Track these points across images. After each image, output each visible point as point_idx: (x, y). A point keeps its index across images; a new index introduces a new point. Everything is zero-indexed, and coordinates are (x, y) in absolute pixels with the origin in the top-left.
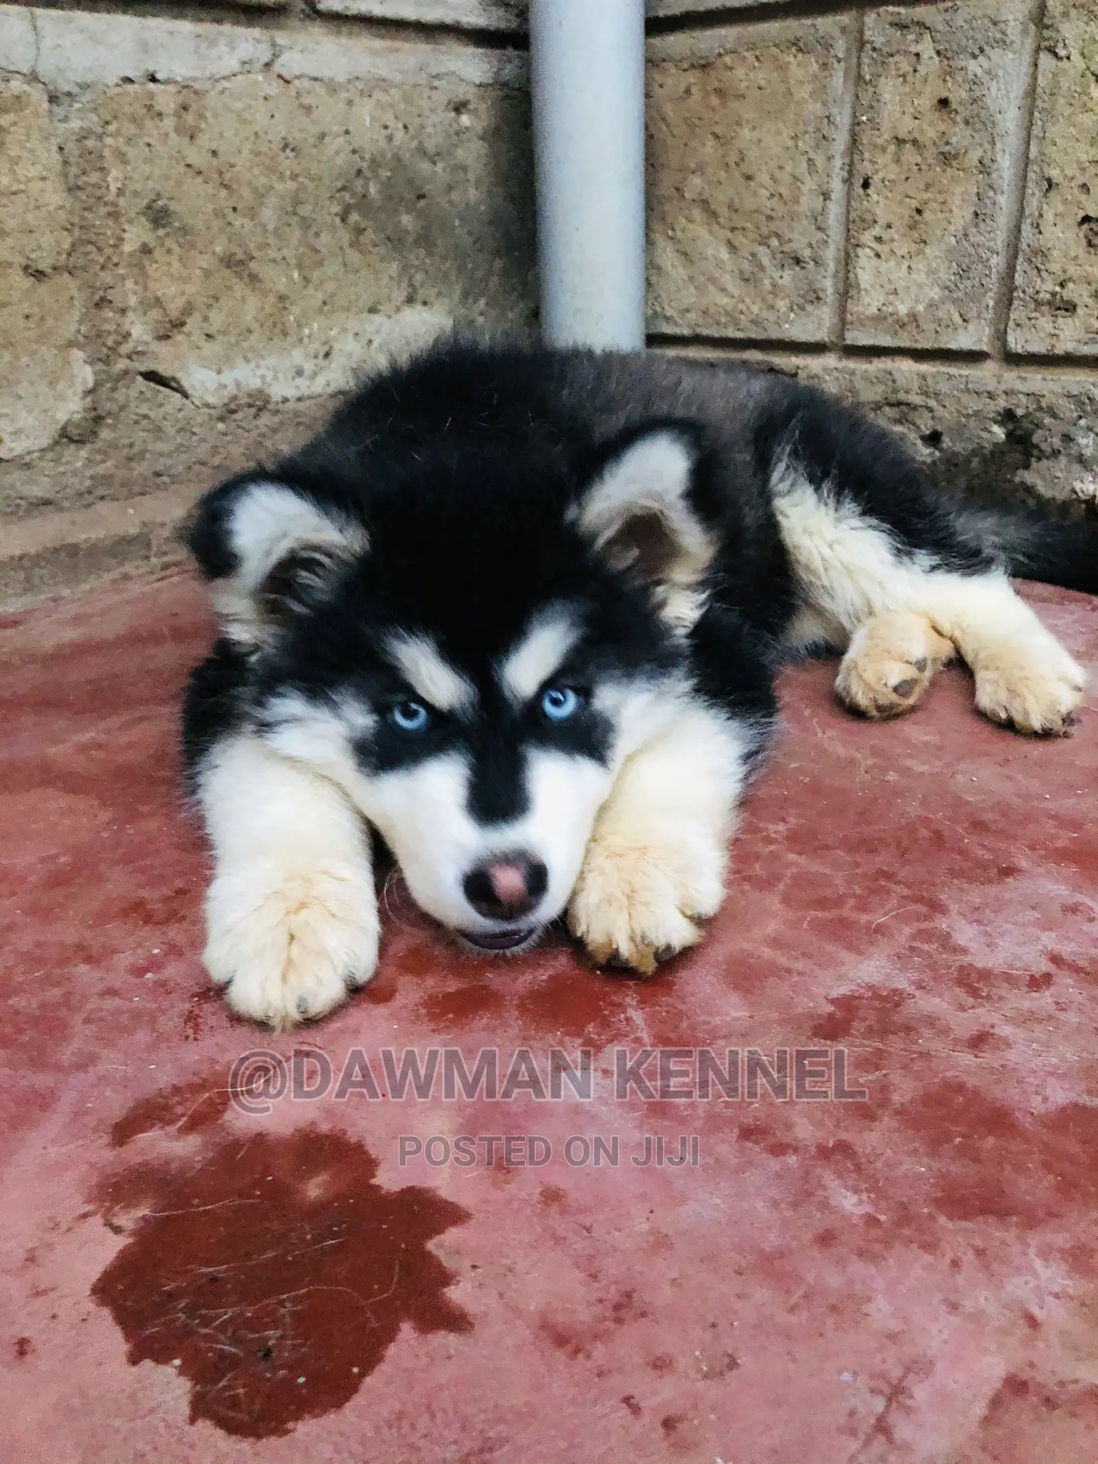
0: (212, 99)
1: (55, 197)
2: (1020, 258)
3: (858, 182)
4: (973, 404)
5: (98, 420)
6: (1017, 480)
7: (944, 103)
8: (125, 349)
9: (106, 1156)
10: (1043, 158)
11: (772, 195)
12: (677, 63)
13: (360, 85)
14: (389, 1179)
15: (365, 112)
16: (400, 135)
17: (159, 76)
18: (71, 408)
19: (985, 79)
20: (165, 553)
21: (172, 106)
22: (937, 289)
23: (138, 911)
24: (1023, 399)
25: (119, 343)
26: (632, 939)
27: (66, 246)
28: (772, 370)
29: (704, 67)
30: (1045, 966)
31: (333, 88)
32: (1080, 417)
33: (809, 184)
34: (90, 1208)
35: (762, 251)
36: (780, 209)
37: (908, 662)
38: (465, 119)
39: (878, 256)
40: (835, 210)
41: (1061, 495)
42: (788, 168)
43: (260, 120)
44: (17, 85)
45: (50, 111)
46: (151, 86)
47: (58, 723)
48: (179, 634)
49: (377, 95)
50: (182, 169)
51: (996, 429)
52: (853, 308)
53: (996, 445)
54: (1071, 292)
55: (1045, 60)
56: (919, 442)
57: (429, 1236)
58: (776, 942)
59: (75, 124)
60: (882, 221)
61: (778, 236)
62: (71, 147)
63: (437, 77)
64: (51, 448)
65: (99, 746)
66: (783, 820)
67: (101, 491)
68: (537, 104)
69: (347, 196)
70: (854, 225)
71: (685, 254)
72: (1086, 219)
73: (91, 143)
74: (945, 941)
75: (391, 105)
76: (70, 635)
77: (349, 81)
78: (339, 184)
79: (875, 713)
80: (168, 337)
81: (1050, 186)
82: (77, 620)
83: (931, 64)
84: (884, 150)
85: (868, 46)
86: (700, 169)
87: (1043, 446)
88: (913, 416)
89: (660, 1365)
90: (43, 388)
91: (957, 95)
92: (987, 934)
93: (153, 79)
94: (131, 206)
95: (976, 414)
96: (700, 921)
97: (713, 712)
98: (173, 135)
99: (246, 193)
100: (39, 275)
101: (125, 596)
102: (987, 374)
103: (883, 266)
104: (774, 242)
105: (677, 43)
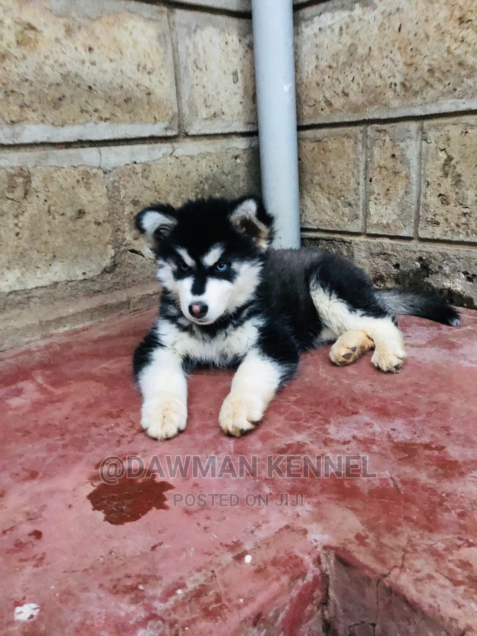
0: (153, 167)
1: (105, 201)
2: (421, 207)
3: (368, 180)
4: (409, 255)
5: (115, 265)
6: (425, 281)
7: (393, 156)
8: (124, 243)
9: (93, 471)
10: (425, 175)
11: (341, 183)
12: (310, 140)
13: (201, 155)
14: (159, 479)
15: (203, 163)
16: (215, 169)
17: (137, 162)
18: (107, 262)
19: (406, 149)
20: (134, 307)
21: (141, 170)
22: (395, 215)
23: (110, 415)
24: (425, 254)
25: (122, 242)
26: (233, 427)
27: (108, 215)
28: (344, 242)
29: (318, 141)
30: (350, 438)
31: (192, 158)
32: (444, 260)
33: (352, 180)
34: (87, 481)
35: (339, 200)
36: (344, 188)
37: (348, 348)
38: (238, 161)
39: (375, 204)
40: (361, 188)
41: (440, 287)
42: (346, 175)
43: (169, 170)
44: (95, 171)
45: (104, 177)
46: (135, 165)
47: (96, 361)
48: (135, 334)
49: (207, 158)
50: (143, 188)
51: (417, 263)
52: (369, 221)
53: (417, 269)
54: (437, 218)
55: (424, 143)
56: (392, 267)
57: (164, 491)
58: (278, 430)
59: (111, 179)
60: (377, 192)
61: (343, 196)
62: (110, 187)
63: (229, 149)
64: (101, 275)
65: (106, 369)
66: (296, 396)
67: (116, 287)
68: (261, 155)
69: (197, 190)
70: (369, 193)
71: (314, 201)
72: (440, 195)
73: (116, 184)
74: (325, 431)
75: (212, 160)
76: (103, 333)
77: (198, 155)
78: (195, 187)
79: (339, 364)
80: (137, 239)
81: (428, 184)
82: (105, 329)
83: (388, 143)
84: (376, 170)
85: (369, 137)
86: (318, 174)
87: (433, 269)
88: (390, 258)
89: (208, 518)
90: (99, 257)
91: (397, 154)
92: (338, 430)
93: (135, 163)
94: (127, 201)
95: (410, 258)
96: (253, 423)
97: (274, 363)
98: (141, 178)
99: (164, 193)
100: (99, 224)
101: (121, 320)
102: (413, 245)
103: (378, 208)
104: (342, 198)
105: (309, 133)
